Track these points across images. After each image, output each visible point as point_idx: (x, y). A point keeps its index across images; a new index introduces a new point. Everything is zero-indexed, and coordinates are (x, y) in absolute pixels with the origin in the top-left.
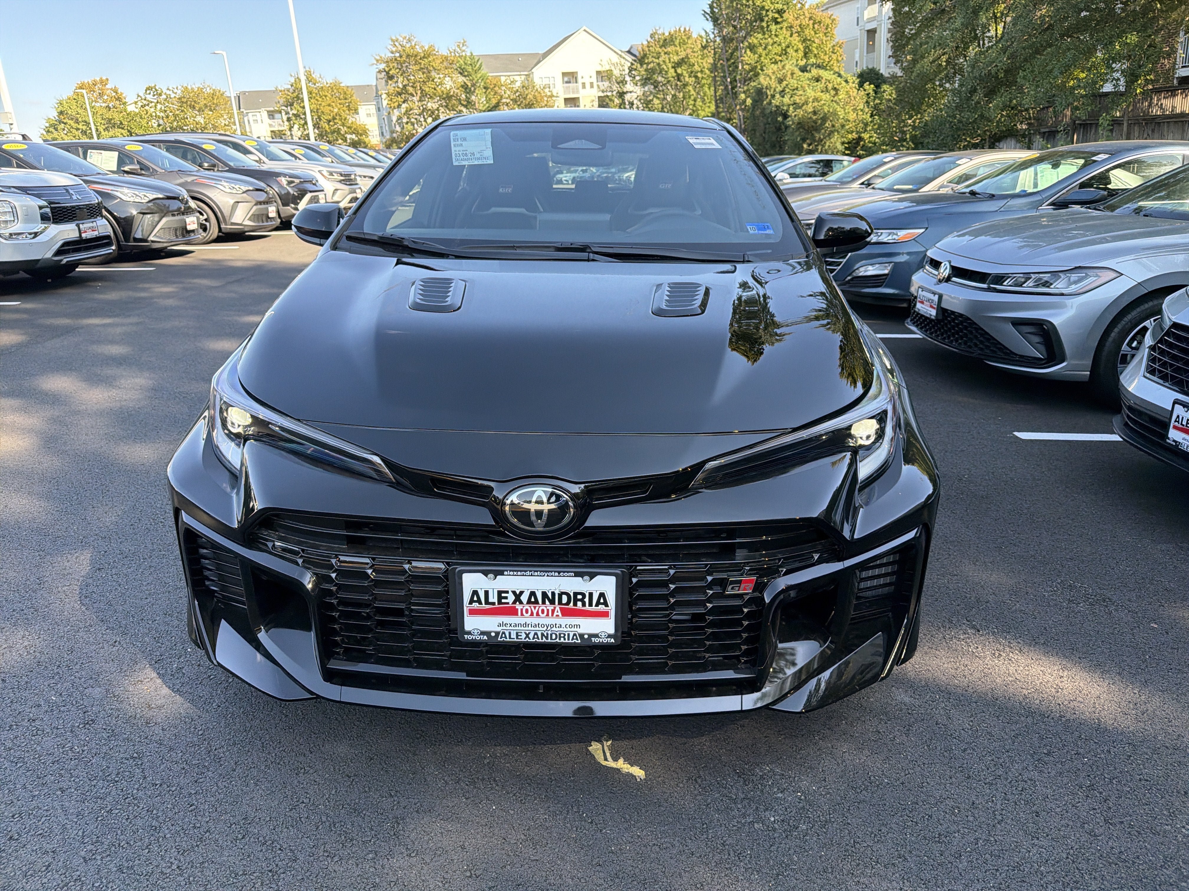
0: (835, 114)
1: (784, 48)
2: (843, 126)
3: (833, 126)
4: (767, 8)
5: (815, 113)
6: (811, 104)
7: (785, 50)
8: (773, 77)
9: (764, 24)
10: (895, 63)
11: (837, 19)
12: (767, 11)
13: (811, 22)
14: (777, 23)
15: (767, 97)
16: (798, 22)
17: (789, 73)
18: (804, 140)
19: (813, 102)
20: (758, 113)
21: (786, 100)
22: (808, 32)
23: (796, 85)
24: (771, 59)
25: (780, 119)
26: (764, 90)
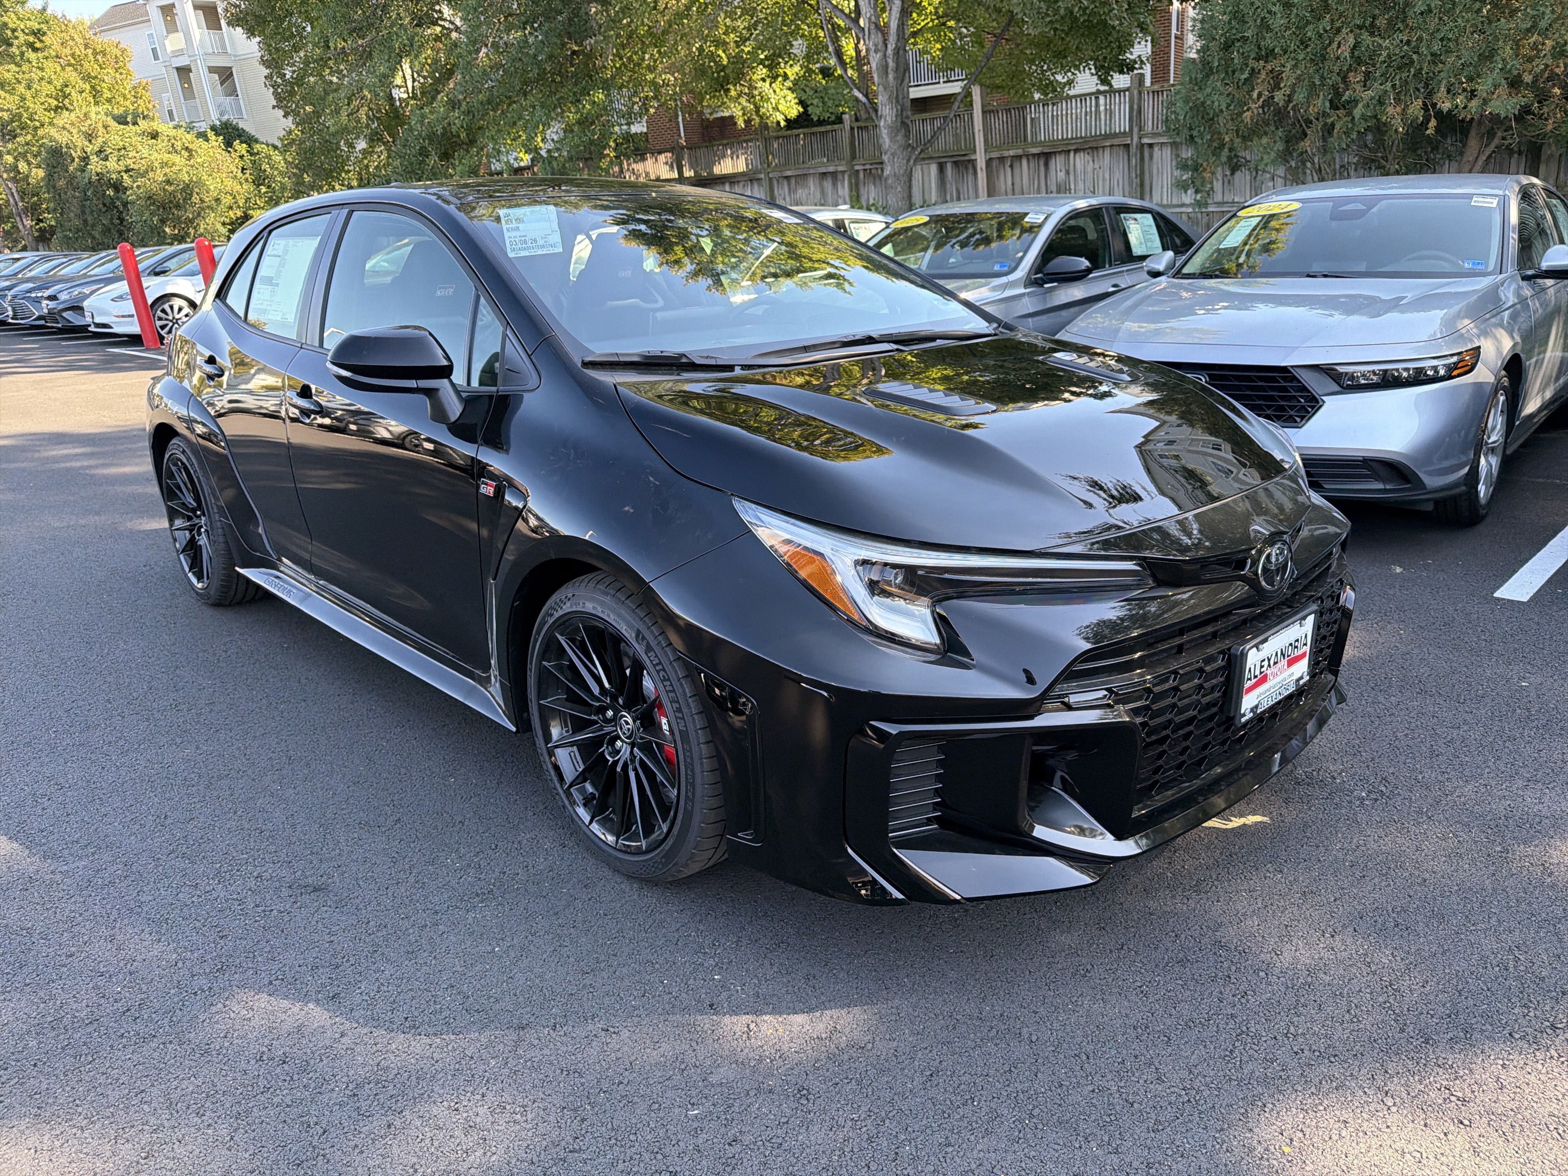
0: (200, 183)
1: (59, 88)
2: (217, 200)
3: (202, 201)
4: (11, 25)
5: (168, 182)
6: (159, 171)
7: (61, 90)
8: (75, 131)
9: (14, 49)
10: (284, 116)
11: (129, 49)
12: (14, 31)
13: (90, 51)
14: (35, 50)
15: (73, 160)
16: (68, 51)
17: (100, 125)
18: (163, 221)
19: (162, 168)
20: (62, 183)
21: (112, 164)
22: (90, 67)
23: (121, 143)
24: (42, 104)
25: (110, 192)
26: (64, 150)
